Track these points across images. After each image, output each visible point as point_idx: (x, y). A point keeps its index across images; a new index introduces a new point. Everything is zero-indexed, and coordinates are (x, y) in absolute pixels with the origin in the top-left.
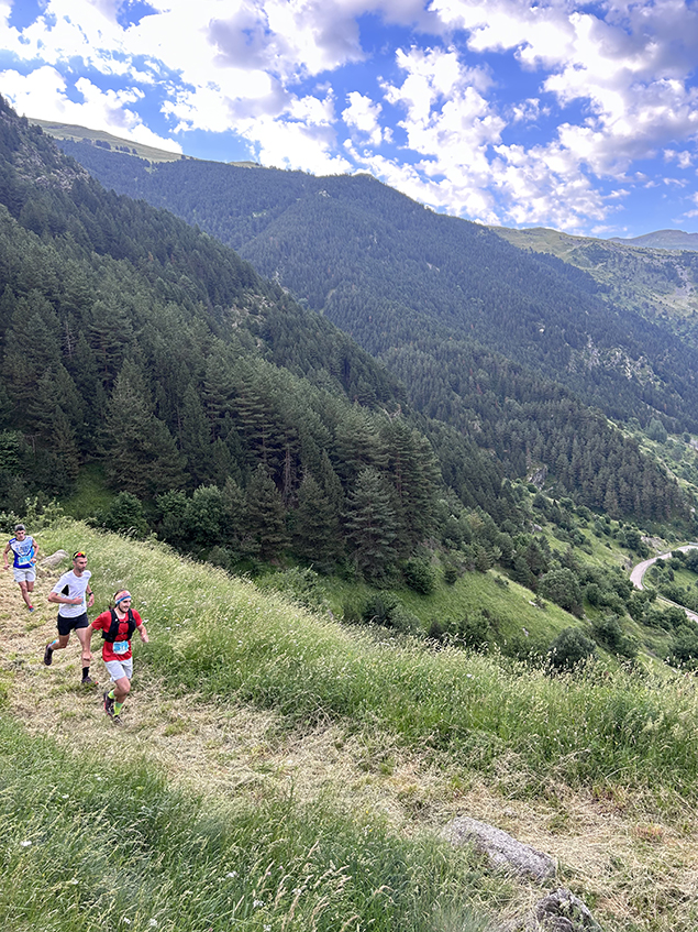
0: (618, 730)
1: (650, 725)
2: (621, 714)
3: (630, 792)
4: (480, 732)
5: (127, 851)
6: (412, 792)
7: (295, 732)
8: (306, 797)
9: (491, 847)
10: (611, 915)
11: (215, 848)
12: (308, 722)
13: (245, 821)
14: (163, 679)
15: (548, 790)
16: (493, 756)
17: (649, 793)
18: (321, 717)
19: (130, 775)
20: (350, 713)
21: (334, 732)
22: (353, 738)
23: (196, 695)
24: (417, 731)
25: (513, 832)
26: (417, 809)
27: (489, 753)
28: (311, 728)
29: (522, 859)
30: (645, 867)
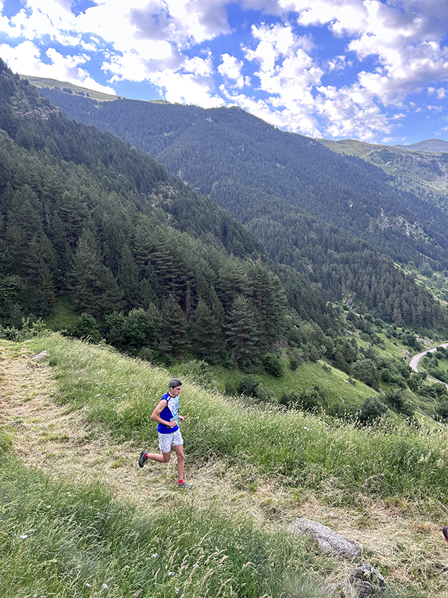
0: (401, 462)
1: (422, 459)
2: (403, 452)
3: (410, 501)
4: (312, 464)
5: (88, 541)
6: (269, 502)
7: (194, 465)
8: (201, 506)
9: (320, 537)
10: (397, 580)
11: (144, 538)
12: (202, 459)
13: (163, 522)
14: (110, 432)
15: (356, 500)
16: (321, 479)
17: (422, 502)
18: (211, 456)
19: (90, 493)
20: (230, 453)
21: (220, 465)
22: (232, 469)
23: (132, 442)
24: (272, 464)
25: (334, 527)
26: (272, 513)
27: (319, 477)
28: (205, 462)
29: (340, 545)
30: (419, 549)
